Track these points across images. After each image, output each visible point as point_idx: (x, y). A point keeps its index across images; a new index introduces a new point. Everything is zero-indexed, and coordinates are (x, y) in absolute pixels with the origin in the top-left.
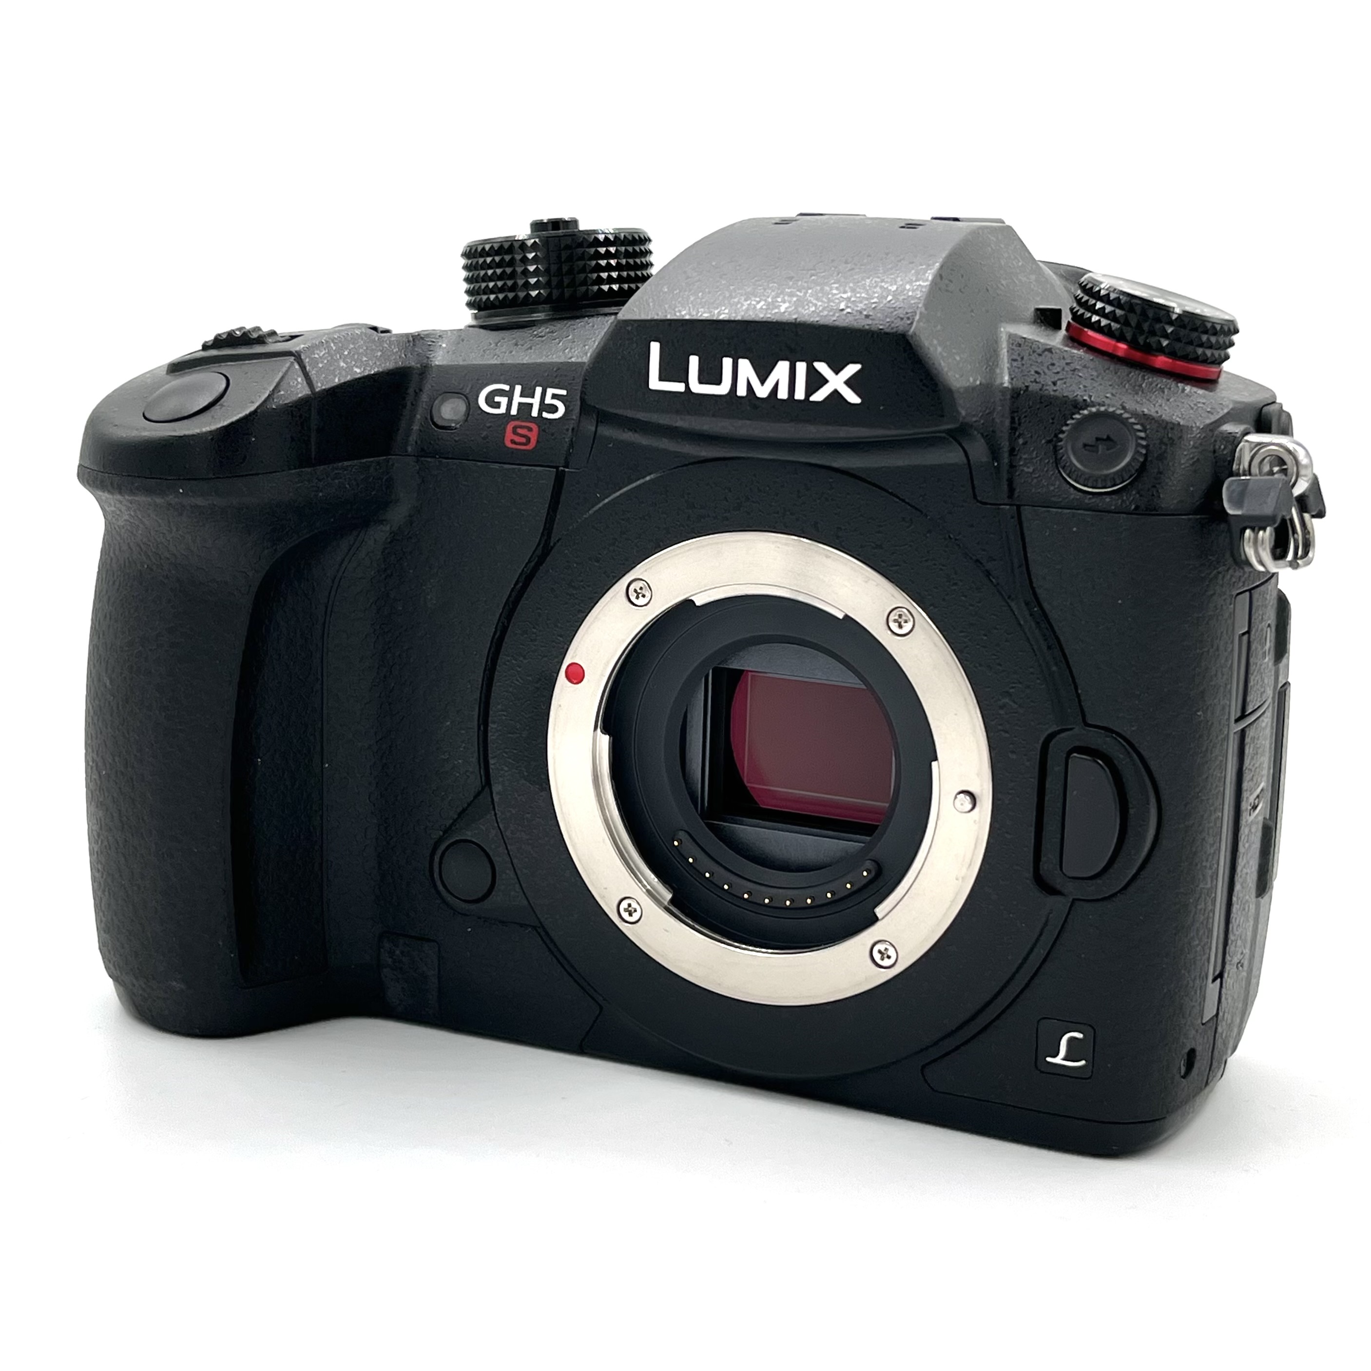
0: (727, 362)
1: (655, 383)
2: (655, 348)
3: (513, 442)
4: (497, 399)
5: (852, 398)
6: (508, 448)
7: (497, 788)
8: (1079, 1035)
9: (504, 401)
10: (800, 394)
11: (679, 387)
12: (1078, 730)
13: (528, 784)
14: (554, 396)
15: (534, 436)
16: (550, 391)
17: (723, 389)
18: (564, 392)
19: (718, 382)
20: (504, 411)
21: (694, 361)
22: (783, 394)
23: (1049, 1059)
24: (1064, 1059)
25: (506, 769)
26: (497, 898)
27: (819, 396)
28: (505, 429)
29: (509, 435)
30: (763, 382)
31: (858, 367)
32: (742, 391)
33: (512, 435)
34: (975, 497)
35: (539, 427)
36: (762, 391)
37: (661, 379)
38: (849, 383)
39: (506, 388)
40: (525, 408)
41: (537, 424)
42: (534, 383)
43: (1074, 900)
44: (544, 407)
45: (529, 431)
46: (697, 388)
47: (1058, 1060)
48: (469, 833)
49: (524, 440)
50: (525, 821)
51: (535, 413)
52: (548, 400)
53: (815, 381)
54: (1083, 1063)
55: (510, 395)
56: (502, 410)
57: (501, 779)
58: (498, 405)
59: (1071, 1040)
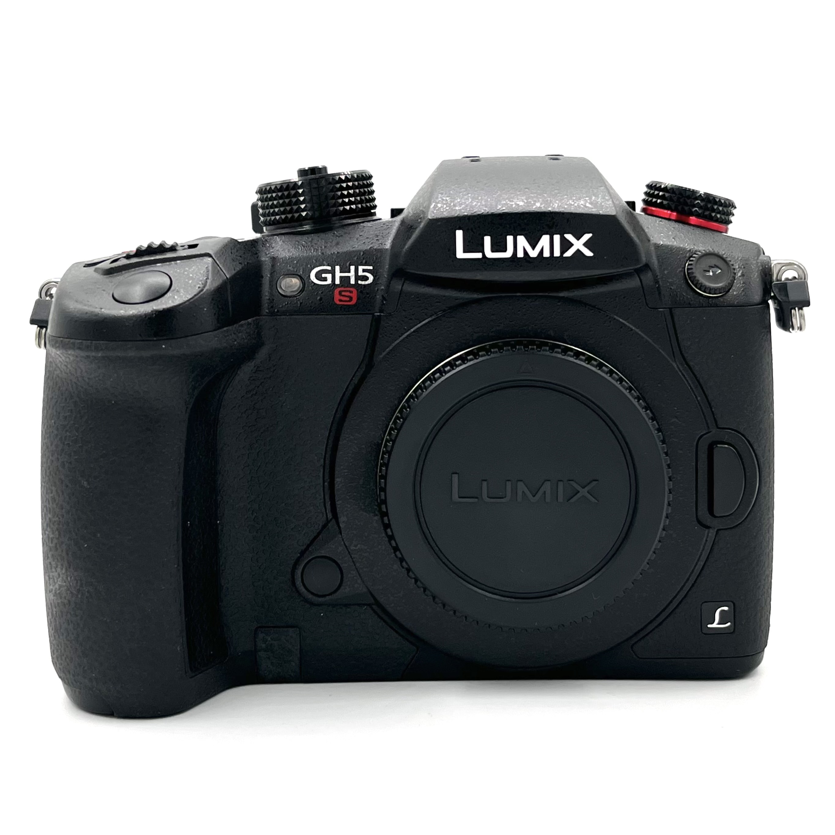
0: (510, 239)
1: (460, 254)
2: (459, 234)
3: (341, 301)
4: (323, 275)
5: (588, 253)
6: (338, 305)
7: (342, 519)
8: (726, 608)
9: (329, 276)
10: (557, 253)
11: (479, 255)
12: (714, 430)
13: (365, 513)
14: (364, 271)
15: (354, 295)
16: (361, 268)
17: (508, 254)
18: (371, 268)
19: (505, 250)
20: (330, 282)
21: (487, 240)
22: (546, 254)
23: (709, 626)
24: (718, 624)
25: (349, 506)
26: (346, 590)
27: (569, 253)
28: (333, 293)
29: (337, 297)
30: (533, 248)
31: (590, 235)
32: (520, 254)
33: (339, 296)
34: (647, 304)
35: (357, 290)
36: (533, 254)
37: (465, 251)
38: (586, 245)
39: (329, 268)
40: (345, 280)
41: (355, 288)
42: (348, 264)
43: (718, 530)
44: (357, 277)
45: (350, 293)
46: (490, 254)
47: (715, 625)
48: (323, 552)
49: (348, 299)
50: (364, 538)
51: (353, 282)
52: (360, 273)
53: (566, 245)
54: (729, 624)
55: (333, 273)
56: (329, 281)
57: (345, 513)
58: (325, 279)
59: (722, 612)
